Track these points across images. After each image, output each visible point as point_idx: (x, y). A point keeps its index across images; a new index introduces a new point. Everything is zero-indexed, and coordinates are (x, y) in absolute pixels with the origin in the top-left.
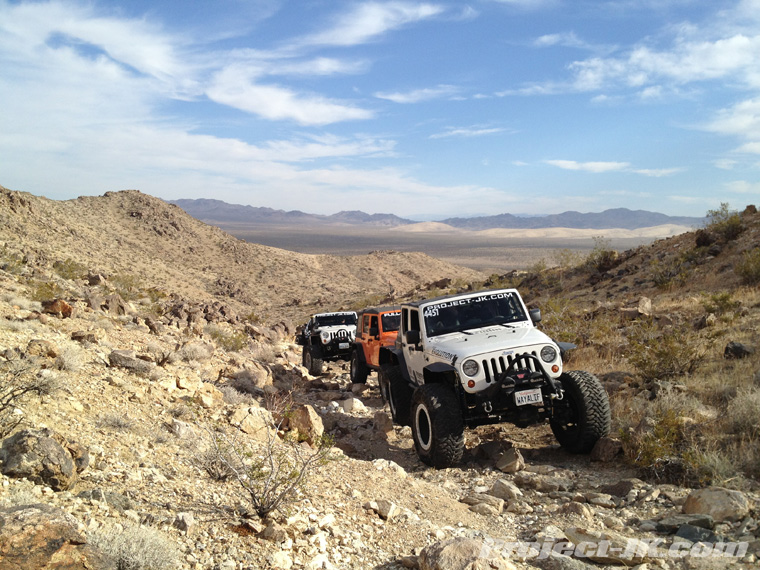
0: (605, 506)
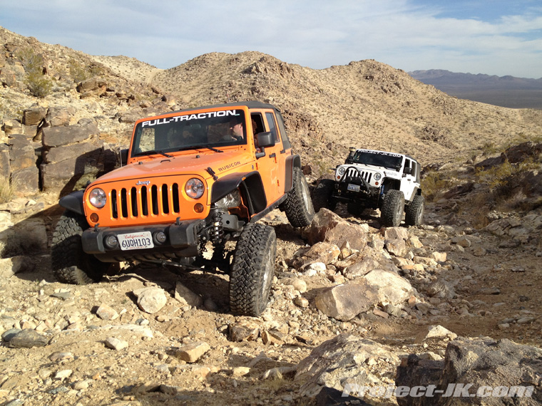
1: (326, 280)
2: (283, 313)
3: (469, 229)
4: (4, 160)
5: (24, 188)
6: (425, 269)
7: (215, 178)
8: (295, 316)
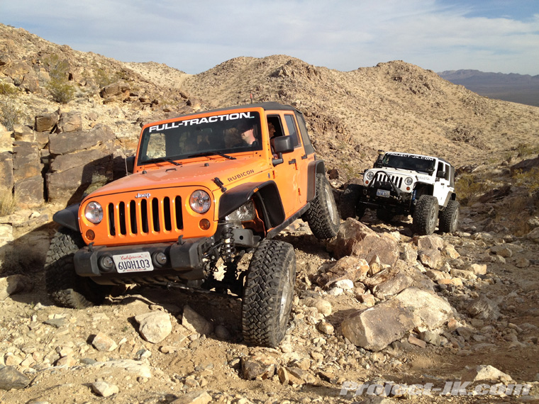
1: (354, 300)
2: (304, 341)
3: (509, 237)
4: (7, 170)
5: (28, 199)
6: (463, 283)
7: (223, 190)
8: (319, 345)
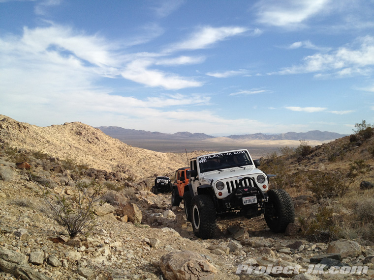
0: (286, 253)
